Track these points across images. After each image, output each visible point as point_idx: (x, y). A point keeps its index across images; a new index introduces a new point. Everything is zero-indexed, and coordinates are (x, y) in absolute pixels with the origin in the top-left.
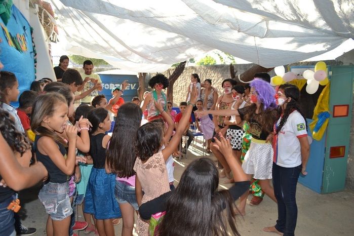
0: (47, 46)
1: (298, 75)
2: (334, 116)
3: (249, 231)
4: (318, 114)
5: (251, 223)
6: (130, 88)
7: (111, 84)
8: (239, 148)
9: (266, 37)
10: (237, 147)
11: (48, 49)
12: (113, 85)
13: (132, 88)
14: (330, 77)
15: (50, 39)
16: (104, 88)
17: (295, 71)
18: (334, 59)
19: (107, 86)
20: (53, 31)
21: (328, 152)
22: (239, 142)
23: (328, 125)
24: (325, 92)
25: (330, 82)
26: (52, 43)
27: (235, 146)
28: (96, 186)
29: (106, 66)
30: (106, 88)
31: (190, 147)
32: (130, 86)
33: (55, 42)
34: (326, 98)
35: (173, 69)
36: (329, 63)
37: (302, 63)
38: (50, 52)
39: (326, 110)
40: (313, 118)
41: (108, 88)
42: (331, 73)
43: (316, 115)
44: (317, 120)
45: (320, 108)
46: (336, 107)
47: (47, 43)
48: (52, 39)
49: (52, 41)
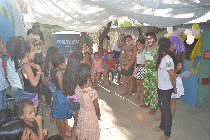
0: (21, 16)
1: (182, 32)
2: (204, 59)
3: (149, 131)
4: (193, 58)
5: (151, 126)
6: (76, 42)
7: (63, 41)
8: (142, 79)
9: (159, 8)
10: (140, 78)
11: (22, 18)
12: (65, 41)
13: (77, 43)
14: (201, 33)
15: (23, 11)
16: (59, 43)
17: (179, 30)
18: (205, 22)
19: (60, 42)
20: (25, 6)
21: (201, 81)
22: (141, 75)
23: (200, 64)
24: (199, 43)
25: (201, 37)
26: (24, 14)
27: (139, 77)
28: (57, 100)
29: (60, 29)
30: (60, 43)
31: (114, 80)
32: (76, 41)
33: (26, 13)
34: (199, 47)
35: (103, 30)
36: (201, 24)
37: (185, 25)
38: (23, 20)
39: (199, 54)
40: (191, 60)
41: (61, 43)
42: (202, 31)
43: (192, 58)
44: (194, 61)
45: (195, 53)
46: (205, 53)
47: (21, 14)
48: (24, 12)
49: (25, 13)
